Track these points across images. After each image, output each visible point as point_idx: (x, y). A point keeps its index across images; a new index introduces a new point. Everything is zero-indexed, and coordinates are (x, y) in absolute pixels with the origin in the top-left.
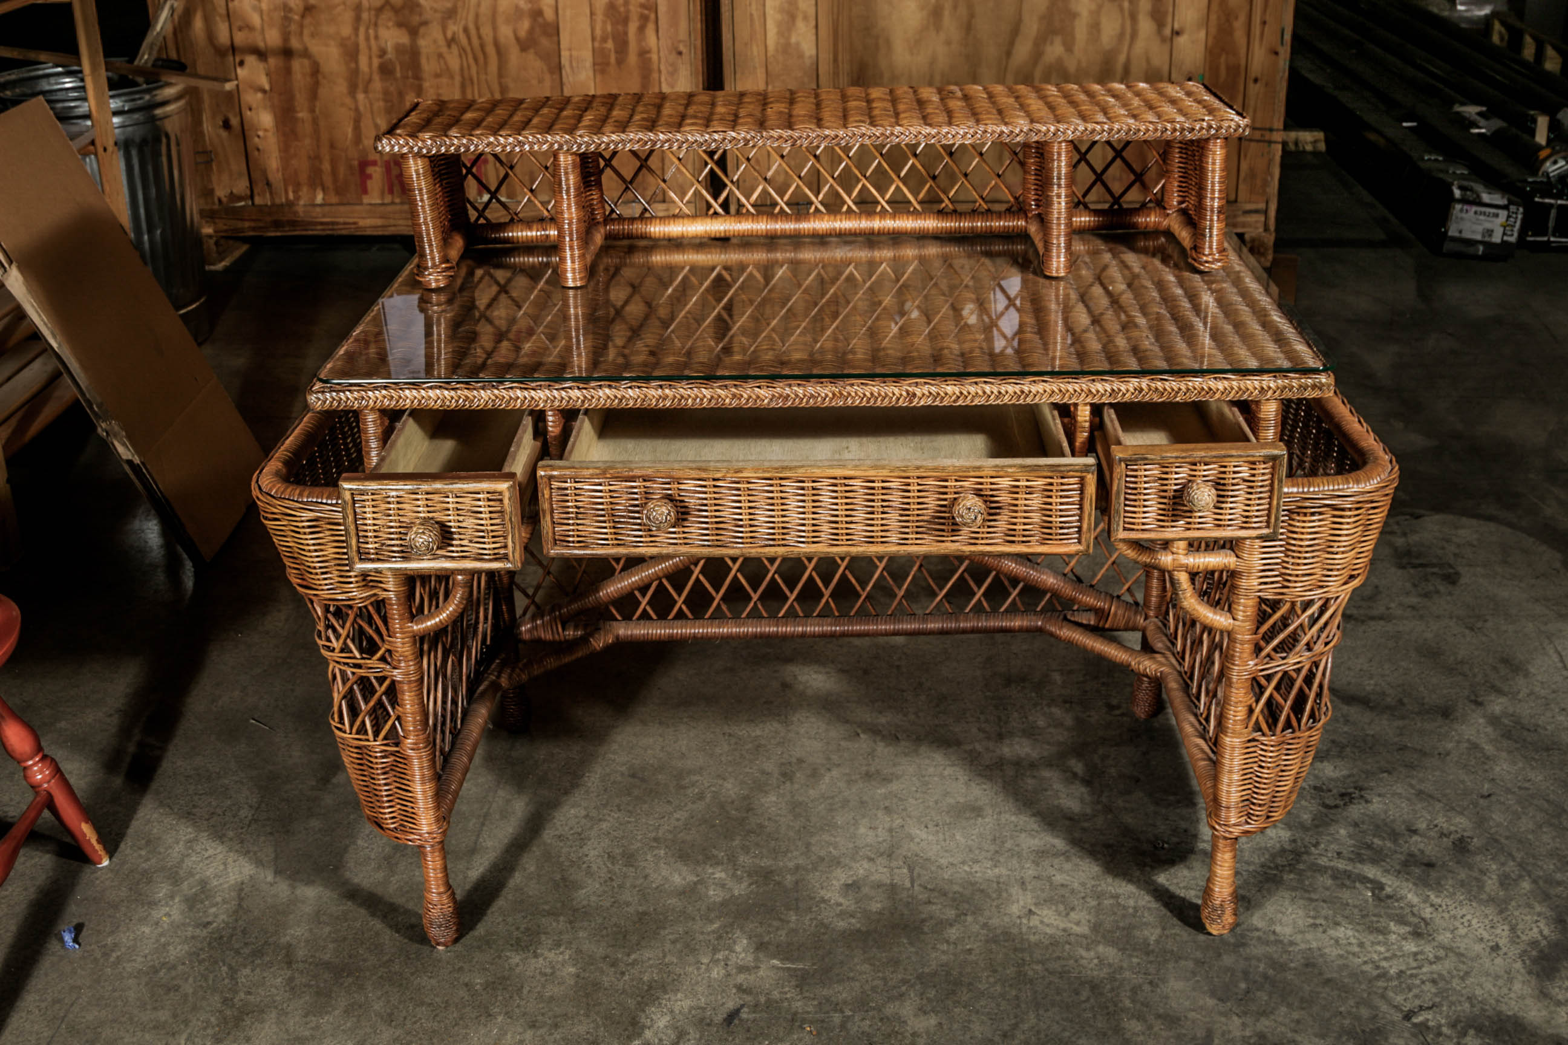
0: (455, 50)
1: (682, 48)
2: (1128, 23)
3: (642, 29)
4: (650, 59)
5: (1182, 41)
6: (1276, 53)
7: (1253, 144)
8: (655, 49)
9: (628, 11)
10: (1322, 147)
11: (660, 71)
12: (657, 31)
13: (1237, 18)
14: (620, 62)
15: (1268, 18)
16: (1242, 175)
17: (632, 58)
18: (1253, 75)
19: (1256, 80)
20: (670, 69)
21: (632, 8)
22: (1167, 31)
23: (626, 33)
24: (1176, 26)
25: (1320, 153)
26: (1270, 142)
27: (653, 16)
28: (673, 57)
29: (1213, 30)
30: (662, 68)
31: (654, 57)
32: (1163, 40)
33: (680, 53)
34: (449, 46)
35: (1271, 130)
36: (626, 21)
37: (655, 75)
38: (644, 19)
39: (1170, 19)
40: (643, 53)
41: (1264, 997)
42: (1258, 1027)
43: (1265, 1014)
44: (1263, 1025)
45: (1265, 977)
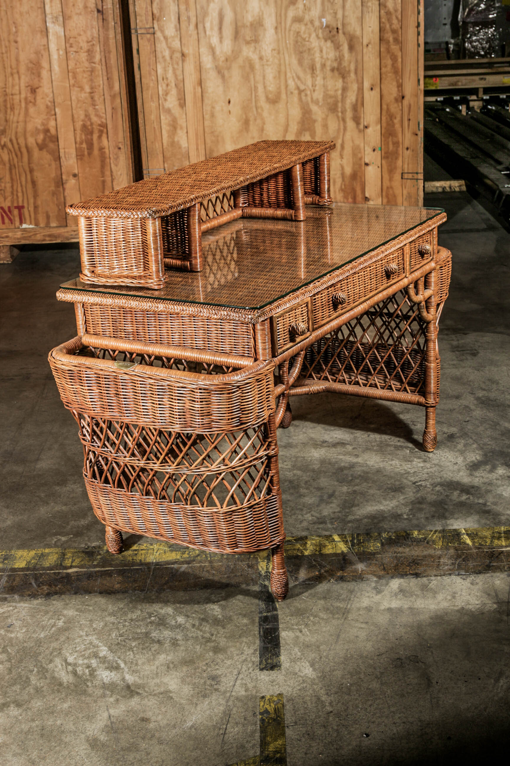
0: (6, 150)
1: (120, 146)
2: (342, 123)
3: (100, 137)
4: (105, 152)
5: (369, 131)
6: (417, 135)
7: (409, 181)
8: (107, 147)
9: (93, 128)
10: (464, 188)
11: (110, 158)
12: (108, 138)
13: (395, 118)
14: (89, 154)
15: (411, 118)
16: (405, 197)
17: (96, 152)
18: (406, 146)
19: (407, 149)
20: (115, 157)
21: (94, 126)
22: (361, 127)
23: (92, 140)
24: (366, 124)
25: (463, 192)
26: (417, 179)
27: (105, 130)
28: (117, 150)
29: (384, 125)
30: (111, 156)
31: (107, 151)
32: (360, 131)
33: (120, 148)
34: (3, 149)
35: (417, 173)
36: (92, 133)
37: (108, 160)
38: (101, 132)
39: (362, 120)
40: (101, 149)
41: (358, 481)
42: (354, 489)
43: (357, 485)
44: (356, 488)
45: (360, 476)
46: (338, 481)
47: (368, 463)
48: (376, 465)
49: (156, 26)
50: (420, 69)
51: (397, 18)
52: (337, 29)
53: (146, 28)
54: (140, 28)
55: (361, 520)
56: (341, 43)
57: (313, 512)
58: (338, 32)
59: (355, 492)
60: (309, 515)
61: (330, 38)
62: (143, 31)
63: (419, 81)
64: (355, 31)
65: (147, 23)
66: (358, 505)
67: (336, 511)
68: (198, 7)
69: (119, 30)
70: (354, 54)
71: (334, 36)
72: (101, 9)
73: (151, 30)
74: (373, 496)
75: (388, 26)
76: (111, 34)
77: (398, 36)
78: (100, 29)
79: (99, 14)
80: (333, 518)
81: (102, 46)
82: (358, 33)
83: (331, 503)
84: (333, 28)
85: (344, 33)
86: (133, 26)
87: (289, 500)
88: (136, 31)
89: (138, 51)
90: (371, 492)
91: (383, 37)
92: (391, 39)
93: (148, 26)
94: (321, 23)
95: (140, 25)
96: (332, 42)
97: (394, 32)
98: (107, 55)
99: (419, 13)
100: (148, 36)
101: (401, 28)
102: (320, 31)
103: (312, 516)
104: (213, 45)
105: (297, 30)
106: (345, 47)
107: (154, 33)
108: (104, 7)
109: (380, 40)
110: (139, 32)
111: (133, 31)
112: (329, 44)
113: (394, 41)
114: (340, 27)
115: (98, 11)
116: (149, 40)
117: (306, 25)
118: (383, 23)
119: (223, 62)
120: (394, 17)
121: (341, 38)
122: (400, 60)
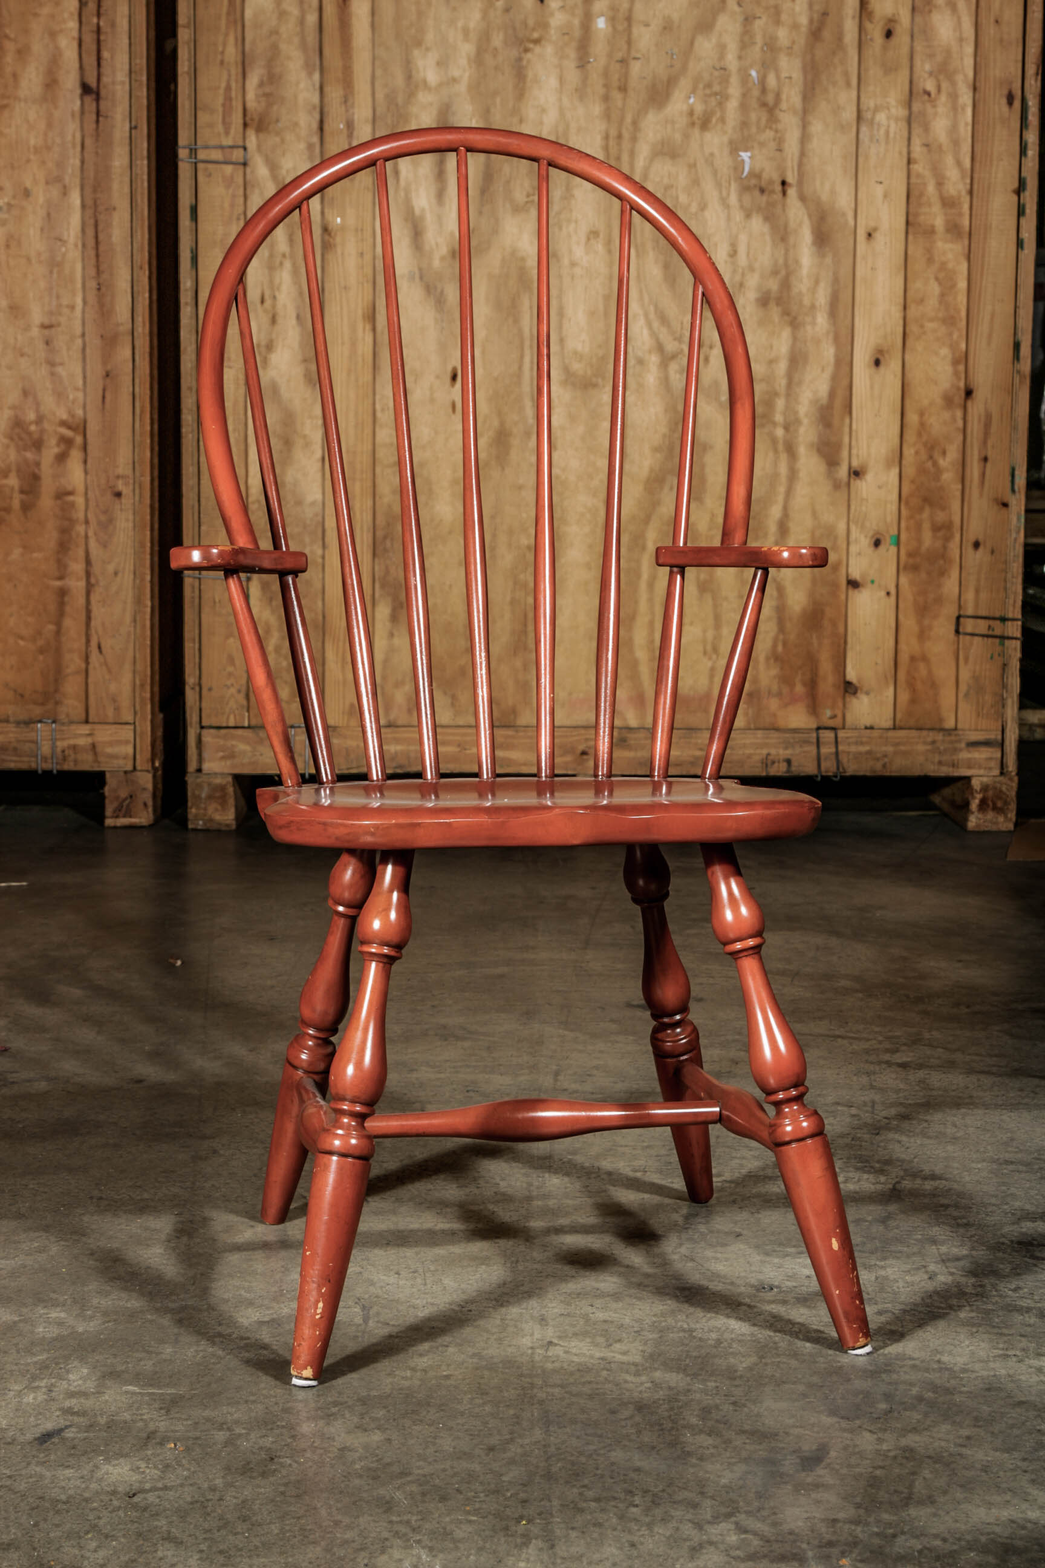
1: (120, 486)
2: (784, 457)
3: (62, 458)
4: (72, 505)
5: (865, 487)
6: (1005, 505)
7: (976, 639)
8: (81, 488)
9: (42, 431)
11: (87, 522)
12: (85, 462)
13: (944, 453)
14: (27, 507)
15: (989, 454)
16: (963, 688)
17: (46, 503)
18: (971, 537)
19: (977, 545)
20: (103, 518)
21: (46, 425)
22: (843, 472)
23: (38, 464)
24: (855, 464)
26: (1003, 638)
27: (79, 440)
28: (109, 496)
29: (910, 471)
30: (90, 516)
31: (80, 500)
32: (837, 486)
33: (118, 495)
35: (1003, 619)
36: (38, 445)
37: (81, 529)
38: (68, 442)
39: (845, 454)
40: (62, 494)
41: (916, 1416)
42: (904, 1442)
43: (914, 1430)
44: (912, 1440)
45: (920, 1399)
46: (833, 1412)
47: (945, 1358)
48: (977, 1366)
49: (252, 140)
50: (1021, 312)
51: (959, 163)
52: (784, 183)
53: (222, 147)
54: (206, 147)
55: (952, 1554)
56: (792, 225)
57: (741, 1517)
58: (784, 193)
59: (909, 1453)
60: (724, 1526)
61: (759, 210)
62: (216, 155)
63: (1017, 346)
64: (833, 192)
65: (227, 133)
66: (931, 1500)
67: (841, 1515)
68: (380, 96)
69: (143, 146)
70: (828, 260)
71: (771, 205)
72: (93, 83)
73: (237, 155)
74: (985, 1469)
75: (931, 189)
76: (119, 160)
77: (961, 215)
78: (88, 142)
79: (89, 99)
80: (830, 1544)
81: (88, 190)
82: (844, 201)
83: (817, 1486)
84: (771, 182)
85: (802, 198)
86: (184, 137)
87: (638, 1470)
88: (193, 152)
89: (194, 211)
90: (979, 1455)
91: (917, 215)
92: (939, 222)
93: (227, 141)
94: (738, 166)
95: (206, 136)
96: (767, 219)
97: (948, 203)
98: (101, 217)
99: (1023, 151)
100: (228, 169)
101: (971, 192)
102: (734, 186)
103: (741, 1529)
104: (417, 212)
105: (666, 181)
106: (806, 236)
107: (245, 164)
108: (105, 79)
109: (908, 223)
110: (202, 155)
111: (183, 153)
112: (757, 224)
113: (948, 230)
114: (790, 179)
115: (86, 89)
116: (229, 182)
117: (693, 166)
118: (919, 176)
119: (443, 259)
120: (949, 160)
121: (796, 212)
122: (962, 285)
